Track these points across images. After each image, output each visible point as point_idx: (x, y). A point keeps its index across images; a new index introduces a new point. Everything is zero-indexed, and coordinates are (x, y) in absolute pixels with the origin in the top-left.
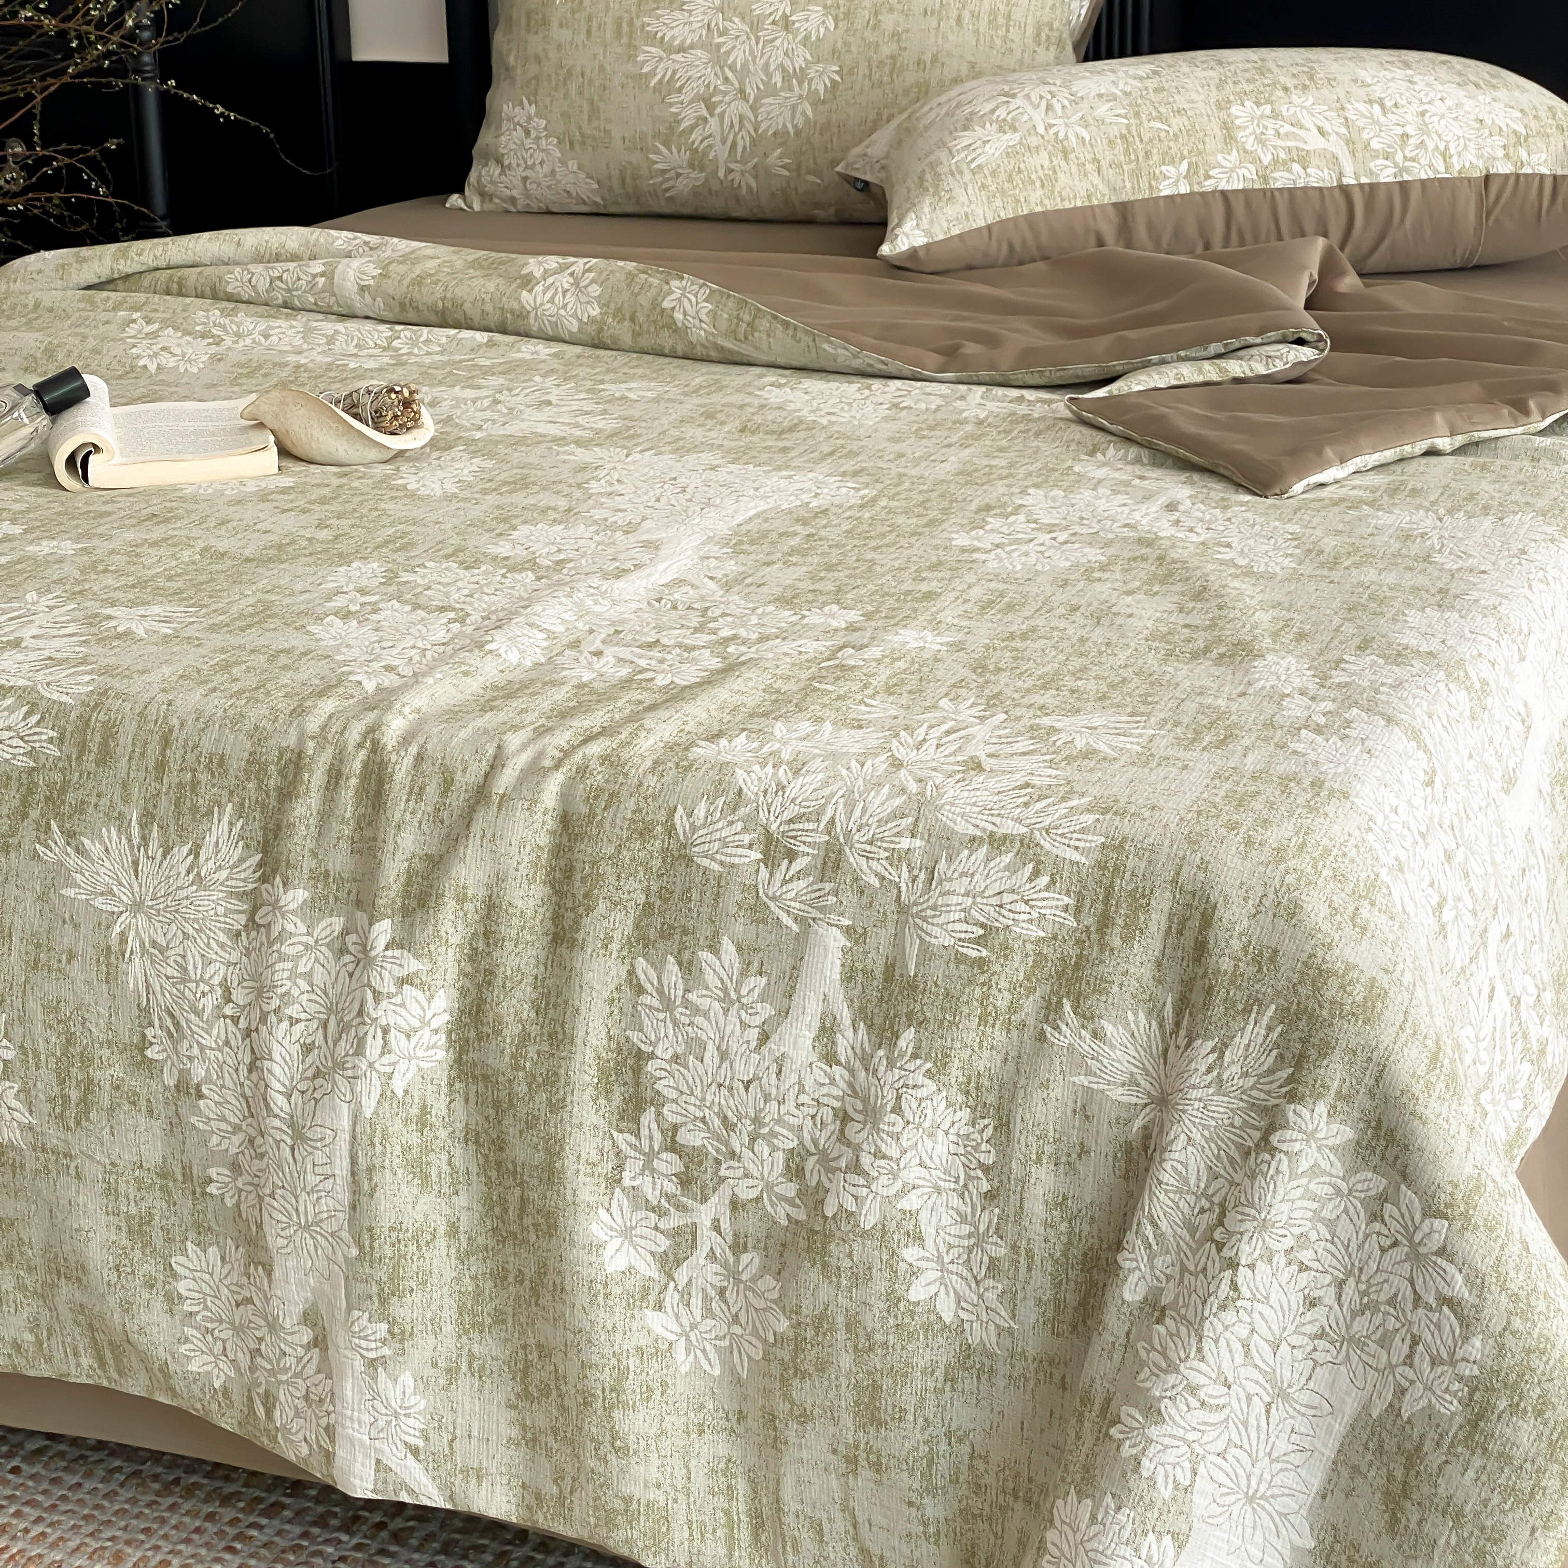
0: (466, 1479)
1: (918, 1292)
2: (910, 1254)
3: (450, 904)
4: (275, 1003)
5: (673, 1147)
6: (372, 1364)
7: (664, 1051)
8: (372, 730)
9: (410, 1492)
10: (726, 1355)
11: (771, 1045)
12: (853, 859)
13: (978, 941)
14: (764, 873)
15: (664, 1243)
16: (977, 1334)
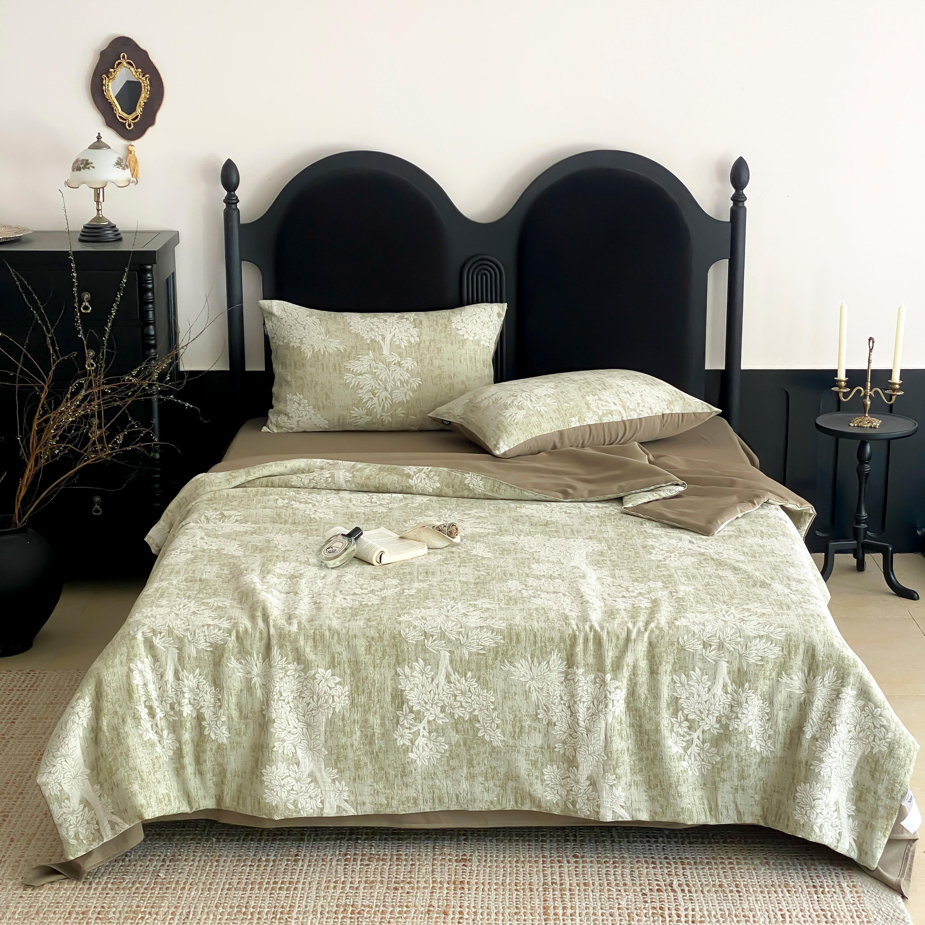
0: (636, 811)
1: (752, 745)
2: (750, 736)
3: (625, 667)
4: (579, 698)
5: (687, 720)
6: (611, 786)
7: (684, 696)
8: (591, 627)
9: (622, 817)
10: (700, 770)
11: (712, 691)
12: (727, 645)
13: (761, 660)
14: (704, 651)
15: (685, 744)
16: (765, 754)
